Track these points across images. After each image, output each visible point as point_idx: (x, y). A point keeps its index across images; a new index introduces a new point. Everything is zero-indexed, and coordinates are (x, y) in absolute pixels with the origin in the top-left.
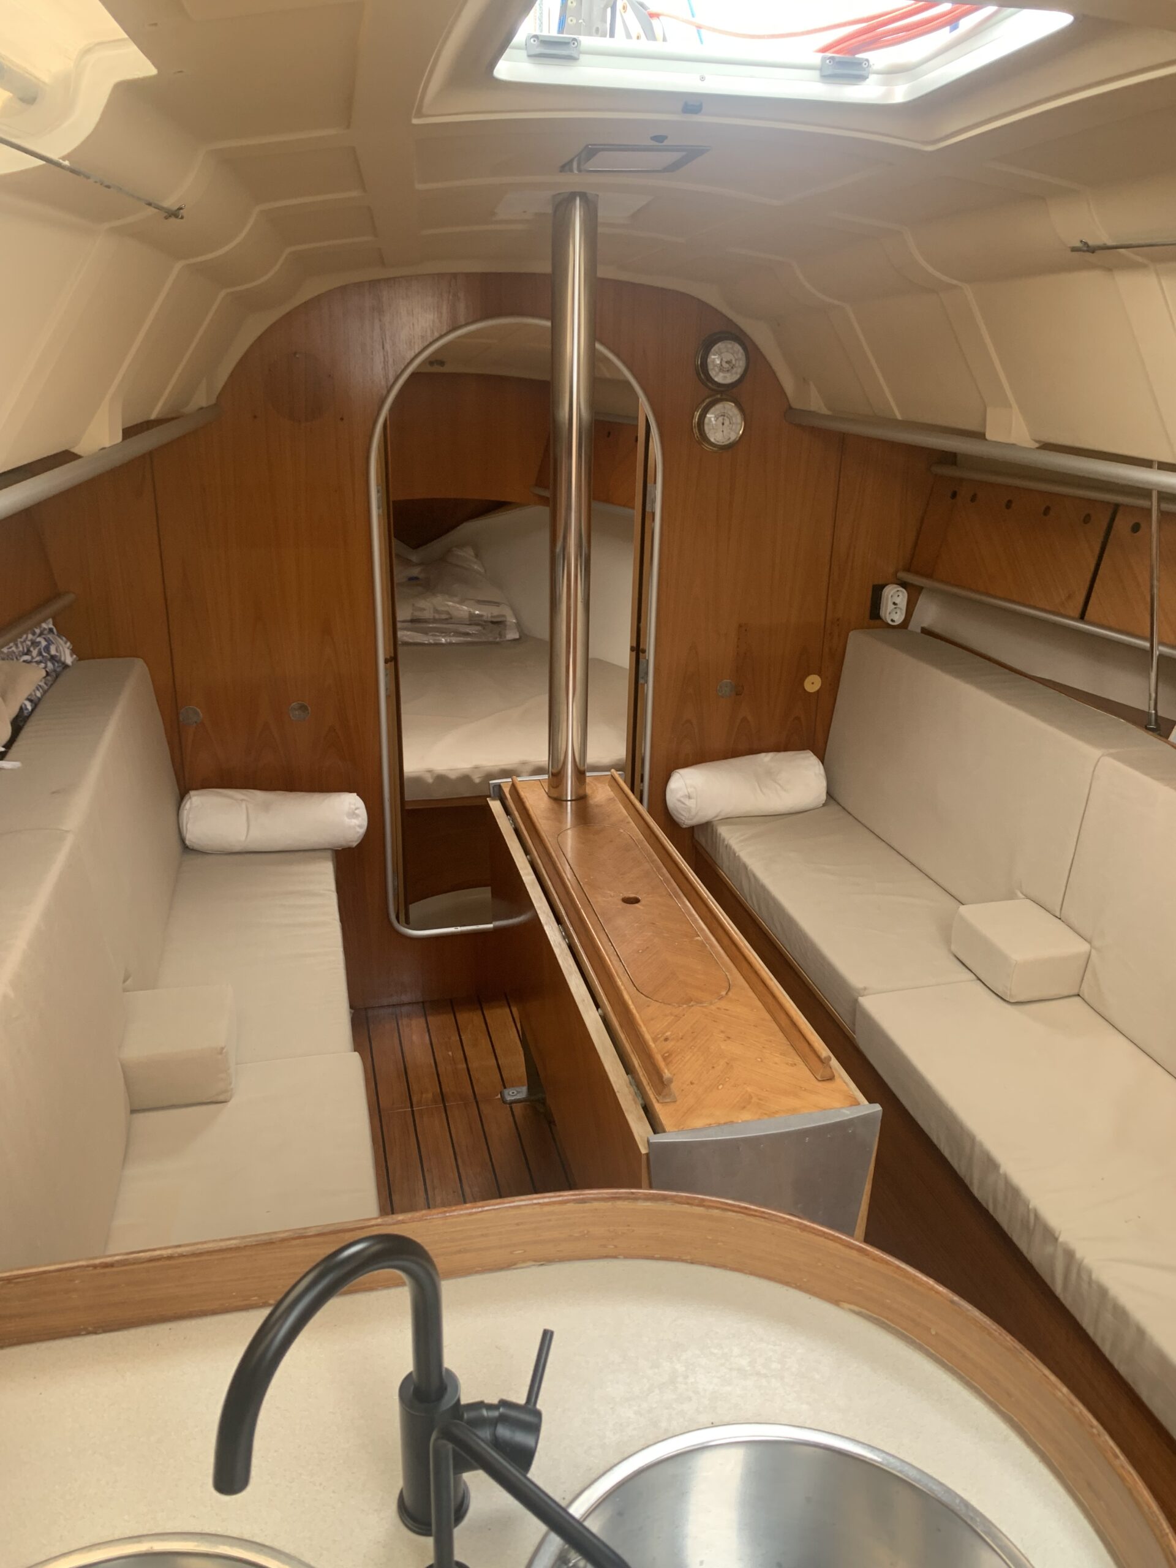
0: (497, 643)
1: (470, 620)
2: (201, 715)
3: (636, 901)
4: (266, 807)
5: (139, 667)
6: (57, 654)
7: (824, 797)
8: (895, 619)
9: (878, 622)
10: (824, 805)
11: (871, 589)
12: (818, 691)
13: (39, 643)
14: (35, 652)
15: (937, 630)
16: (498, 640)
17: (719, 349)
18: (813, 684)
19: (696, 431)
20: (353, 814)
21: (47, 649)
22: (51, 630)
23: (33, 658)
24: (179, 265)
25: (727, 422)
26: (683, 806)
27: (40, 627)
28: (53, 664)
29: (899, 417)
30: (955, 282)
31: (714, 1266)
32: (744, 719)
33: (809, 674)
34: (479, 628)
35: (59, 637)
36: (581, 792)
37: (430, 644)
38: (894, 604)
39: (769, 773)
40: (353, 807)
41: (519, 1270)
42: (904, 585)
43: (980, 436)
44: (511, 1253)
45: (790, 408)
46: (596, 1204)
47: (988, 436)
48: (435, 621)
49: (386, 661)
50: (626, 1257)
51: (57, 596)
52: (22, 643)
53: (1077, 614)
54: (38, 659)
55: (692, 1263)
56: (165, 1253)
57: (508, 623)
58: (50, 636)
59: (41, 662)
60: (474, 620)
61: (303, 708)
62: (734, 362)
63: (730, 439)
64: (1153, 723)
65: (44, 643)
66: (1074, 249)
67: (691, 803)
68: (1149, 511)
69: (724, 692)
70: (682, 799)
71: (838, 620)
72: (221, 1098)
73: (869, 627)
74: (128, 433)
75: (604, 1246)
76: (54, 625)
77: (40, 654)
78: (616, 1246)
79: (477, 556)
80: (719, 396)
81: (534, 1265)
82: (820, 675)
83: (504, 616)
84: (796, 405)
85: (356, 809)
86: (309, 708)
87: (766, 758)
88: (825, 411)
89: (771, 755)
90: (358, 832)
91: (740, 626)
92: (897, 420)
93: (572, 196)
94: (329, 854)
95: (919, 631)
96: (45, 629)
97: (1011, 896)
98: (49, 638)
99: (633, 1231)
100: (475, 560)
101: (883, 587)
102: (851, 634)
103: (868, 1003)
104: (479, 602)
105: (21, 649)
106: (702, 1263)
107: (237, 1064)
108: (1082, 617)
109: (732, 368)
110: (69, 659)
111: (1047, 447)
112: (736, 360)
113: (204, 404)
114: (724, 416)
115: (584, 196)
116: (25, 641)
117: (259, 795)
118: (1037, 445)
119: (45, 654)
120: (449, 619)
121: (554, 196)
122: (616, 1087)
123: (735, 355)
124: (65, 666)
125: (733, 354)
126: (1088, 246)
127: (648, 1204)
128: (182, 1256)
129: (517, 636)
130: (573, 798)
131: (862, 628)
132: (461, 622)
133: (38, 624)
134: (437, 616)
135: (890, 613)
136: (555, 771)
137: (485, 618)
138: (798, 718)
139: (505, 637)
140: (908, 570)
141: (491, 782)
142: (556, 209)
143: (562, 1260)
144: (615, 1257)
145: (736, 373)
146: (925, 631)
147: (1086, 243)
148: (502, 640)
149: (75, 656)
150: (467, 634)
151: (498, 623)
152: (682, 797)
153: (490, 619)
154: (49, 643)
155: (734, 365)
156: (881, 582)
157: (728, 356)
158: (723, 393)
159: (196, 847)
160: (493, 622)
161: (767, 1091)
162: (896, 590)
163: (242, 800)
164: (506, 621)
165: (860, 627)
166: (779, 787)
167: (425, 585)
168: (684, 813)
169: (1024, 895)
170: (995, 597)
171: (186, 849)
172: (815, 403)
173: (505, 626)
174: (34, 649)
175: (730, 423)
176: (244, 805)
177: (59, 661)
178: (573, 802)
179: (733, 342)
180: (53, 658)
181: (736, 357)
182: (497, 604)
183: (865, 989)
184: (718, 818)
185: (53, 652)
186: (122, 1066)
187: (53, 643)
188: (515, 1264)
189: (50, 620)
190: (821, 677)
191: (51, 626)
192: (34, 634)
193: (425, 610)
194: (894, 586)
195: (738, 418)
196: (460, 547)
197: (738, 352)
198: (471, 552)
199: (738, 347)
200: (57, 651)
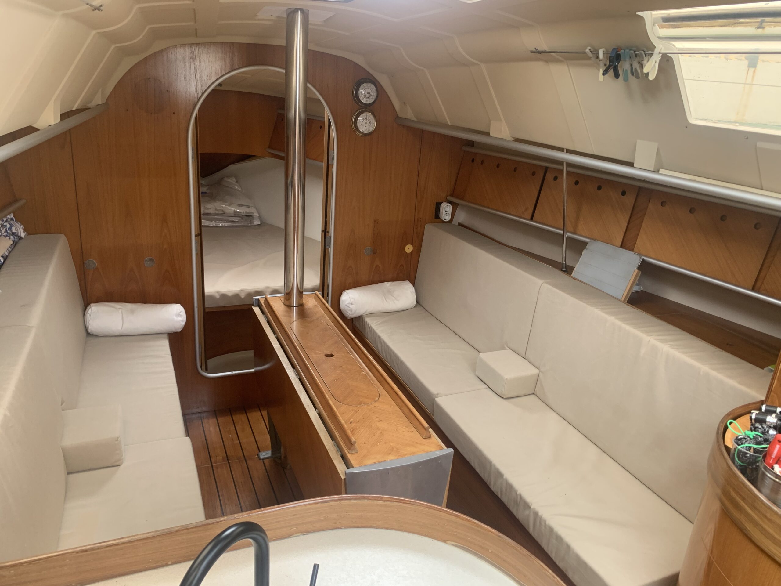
0: (249, 226)
2: (96, 265)
3: (332, 356)
4: (132, 312)
5: (62, 240)
6: (16, 232)
7: (415, 303)
8: (446, 219)
9: (438, 220)
10: (415, 307)
11: (435, 204)
12: (411, 252)
13: (6, 225)
14: (3, 231)
15: (466, 224)
17: (364, 86)
18: (409, 249)
19: (353, 126)
20: (179, 315)
21: (10, 229)
22: (12, 219)
23: (2, 234)
24: (94, 32)
25: (368, 122)
26: (348, 308)
27: (6, 217)
28: (14, 237)
29: (449, 123)
30: (477, 62)
32: (377, 266)
33: (407, 245)
34: (238, 218)
35: (16, 222)
36: (301, 302)
37: (213, 227)
38: (446, 211)
39: (389, 292)
40: (179, 311)
41: (294, 538)
42: (450, 203)
43: (488, 134)
44: (290, 529)
45: (398, 117)
46: (332, 503)
47: (491, 135)
48: (216, 215)
49: (196, 236)
50: (345, 528)
51: (16, 201)
53: (530, 217)
54: (5, 234)
55: (377, 528)
56: (114, 542)
57: (254, 216)
58: (11, 222)
59: (7, 236)
60: (236, 215)
61: (151, 260)
62: (371, 93)
63: (369, 130)
64: (564, 268)
65: (8, 226)
66: (532, 52)
67: (352, 307)
68: (563, 171)
69: (367, 252)
70: (348, 305)
71: (420, 219)
72: (117, 464)
73: (434, 222)
74: (64, 116)
75: (335, 523)
76: (13, 216)
77: (6, 231)
78: (340, 523)
79: (237, 182)
80: (364, 109)
81: (301, 535)
82: (412, 244)
83: (252, 213)
84: (400, 115)
85: (180, 312)
86: (155, 260)
87: (388, 284)
88: (414, 119)
89: (390, 283)
90: (181, 324)
91: (375, 221)
92: (448, 125)
93: (296, 10)
94: (166, 336)
95: (457, 224)
96: (9, 218)
97: (503, 348)
98: (11, 223)
99: (349, 514)
100: (236, 183)
101: (441, 203)
102: (426, 225)
103: (440, 400)
104: (239, 205)
106: (382, 528)
107: (125, 445)
108: (532, 219)
110: (23, 235)
111: (518, 140)
112: (372, 92)
113: (100, 103)
114: (367, 119)
115: (302, 10)
117: (129, 306)
118: (513, 139)
119: (9, 232)
120: (223, 214)
121: (287, 10)
122: (327, 448)
124: (21, 238)
125: (370, 89)
126: (538, 51)
127: (356, 501)
128: (124, 543)
129: (259, 223)
130: (297, 305)
131: (431, 223)
132: (230, 216)
133: (5, 216)
134: (217, 212)
135: (444, 216)
136: (288, 292)
137: (242, 214)
138: (402, 265)
139: (253, 223)
140: (452, 195)
141: (254, 298)
142: (288, 15)
143: (314, 531)
144: (340, 528)
145: (372, 99)
146: (460, 224)
147: (537, 49)
148: (251, 225)
149: (26, 233)
150: (233, 222)
151: (249, 216)
152: (348, 304)
153: (245, 214)
154: (11, 225)
155: (371, 95)
156: (440, 201)
157: (368, 90)
158: (366, 108)
159: (94, 333)
160: (246, 216)
161: (400, 445)
162: (446, 205)
163: (119, 308)
164: (253, 215)
165: (430, 222)
166: (394, 298)
167: (212, 197)
168: (348, 311)
169: (508, 348)
170: (492, 209)
171: (88, 334)
172: (409, 114)
173: (253, 217)
174: (3, 229)
175: (370, 123)
176: (120, 311)
177: (17, 236)
178: (297, 307)
179: (371, 84)
180: (13, 234)
182: (249, 206)
183: (438, 394)
184: (365, 314)
185: (14, 230)
186: (62, 449)
187: (14, 226)
188: (292, 535)
189: (12, 214)
190: (413, 246)
191: (12, 217)
192: (3, 221)
193: (210, 209)
194: (446, 203)
195: (373, 121)
196: (228, 177)
197: (373, 89)
198: (234, 180)
199: (373, 86)
200: (16, 230)
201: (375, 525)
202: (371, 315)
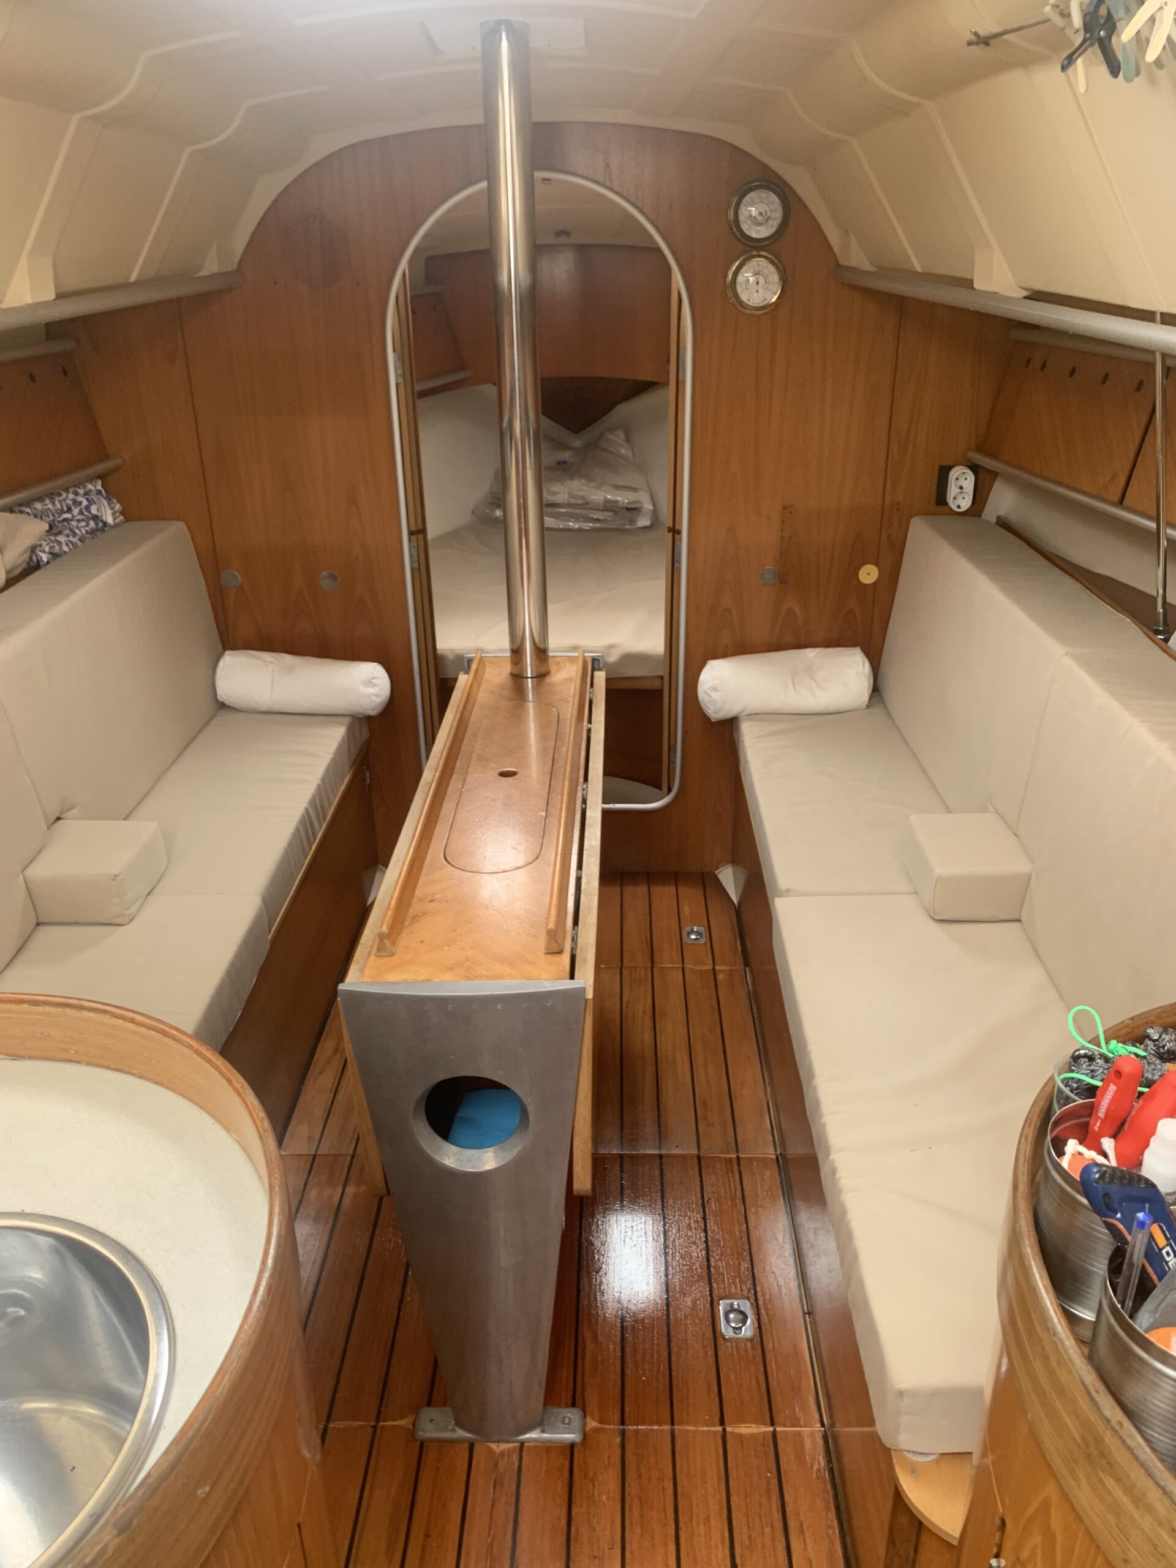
0: (626, 530)
1: (605, 506)
2: (240, 578)
3: (513, 775)
4: (290, 670)
6: (99, 514)
7: (865, 698)
8: (962, 506)
9: (945, 507)
10: (868, 706)
11: (936, 471)
12: (875, 583)
13: (80, 503)
14: (76, 511)
15: (1014, 518)
16: (627, 527)
17: (752, 199)
18: (869, 574)
19: (729, 292)
20: (369, 683)
21: (88, 508)
22: (99, 492)
23: (73, 516)
25: (762, 281)
26: (709, 698)
27: (85, 487)
28: (97, 524)
29: (919, 270)
30: (915, 99)
31: (156, 1083)
32: (790, 611)
33: (864, 564)
34: (611, 514)
35: (108, 499)
37: (561, 530)
38: (961, 488)
39: (810, 670)
40: (370, 676)
42: (975, 468)
43: (968, 284)
45: (839, 265)
47: (976, 285)
48: (569, 505)
49: (411, 533)
50: (88, 1064)
51: (106, 457)
52: (60, 502)
53: (1116, 499)
54: (80, 517)
55: (140, 1077)
57: (643, 510)
58: (94, 497)
59: (83, 520)
60: (610, 507)
61: (333, 577)
62: (769, 214)
63: (765, 300)
65: (85, 503)
66: (970, 44)
67: (715, 696)
69: (766, 580)
70: (708, 691)
71: (898, 504)
73: (934, 514)
75: (67, 1050)
76: (102, 487)
77: (81, 513)
78: (77, 1053)
79: (628, 440)
80: (754, 254)
82: (876, 565)
83: (640, 502)
84: (842, 261)
85: (373, 678)
86: (341, 577)
87: (811, 654)
88: (868, 267)
89: (817, 650)
90: (374, 701)
91: (784, 508)
92: (918, 273)
94: (343, 720)
95: (994, 520)
96: (91, 490)
97: (984, 810)
98: (92, 499)
100: (625, 444)
101: (950, 468)
102: (913, 520)
103: (781, 904)
104: (617, 487)
105: (58, 506)
106: (148, 1079)
109: (767, 220)
110: (110, 520)
112: (771, 211)
113: (216, 270)
114: (758, 274)
115: (509, 25)
116: (64, 500)
117: (288, 659)
118: (1025, 293)
119: (86, 513)
120: (586, 505)
123: (771, 206)
124: (105, 524)
125: (767, 205)
126: (980, 37)
129: (648, 523)
131: (926, 515)
132: (596, 509)
133: (80, 484)
134: (573, 501)
135: (955, 498)
137: (620, 505)
138: (851, 611)
139: (635, 524)
140: (979, 449)
142: (487, 45)
144: (79, 1062)
145: (772, 226)
146: (1003, 524)
147: (976, 34)
148: (631, 527)
149: (119, 518)
150: (598, 520)
151: (633, 510)
152: (708, 689)
153: (626, 506)
154: (91, 502)
155: (769, 217)
156: (948, 463)
157: (763, 208)
158: (751, 247)
159: (227, 703)
160: (628, 509)
161: (487, 957)
162: (959, 472)
163: (271, 662)
164: (642, 507)
165: (924, 513)
166: (814, 684)
167: (564, 470)
168: (710, 706)
169: (994, 809)
170: (1052, 482)
171: (223, 706)
172: (856, 258)
173: (640, 512)
174: (75, 508)
175: (766, 282)
176: (270, 667)
177: (101, 521)
179: (768, 191)
180: (95, 518)
181: (772, 208)
182: (634, 490)
184: (745, 714)
185: (94, 510)
186: (26, 882)
187: (95, 503)
189: (99, 482)
190: (878, 568)
191: (99, 487)
192: (76, 494)
193: (559, 493)
194: (963, 467)
195: (775, 278)
196: (612, 430)
197: (773, 203)
198: (622, 436)
199: (773, 197)
200: (98, 511)
201: (135, 1072)
202: (755, 716)
